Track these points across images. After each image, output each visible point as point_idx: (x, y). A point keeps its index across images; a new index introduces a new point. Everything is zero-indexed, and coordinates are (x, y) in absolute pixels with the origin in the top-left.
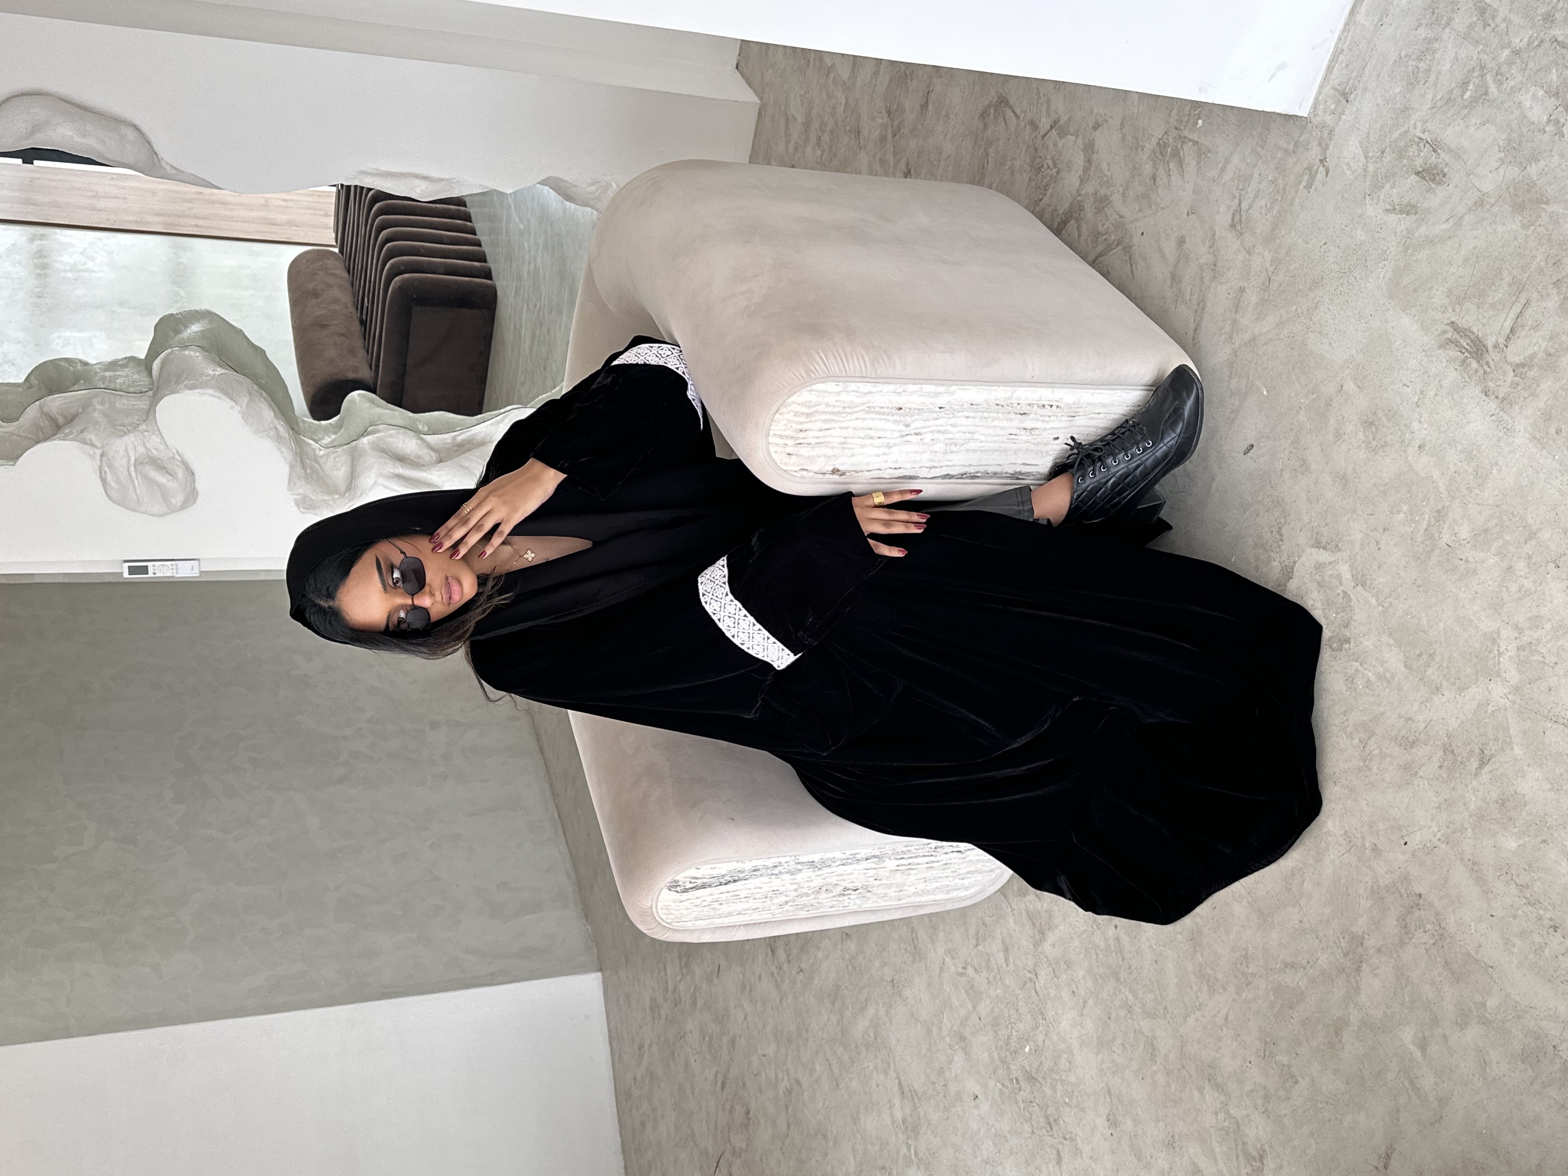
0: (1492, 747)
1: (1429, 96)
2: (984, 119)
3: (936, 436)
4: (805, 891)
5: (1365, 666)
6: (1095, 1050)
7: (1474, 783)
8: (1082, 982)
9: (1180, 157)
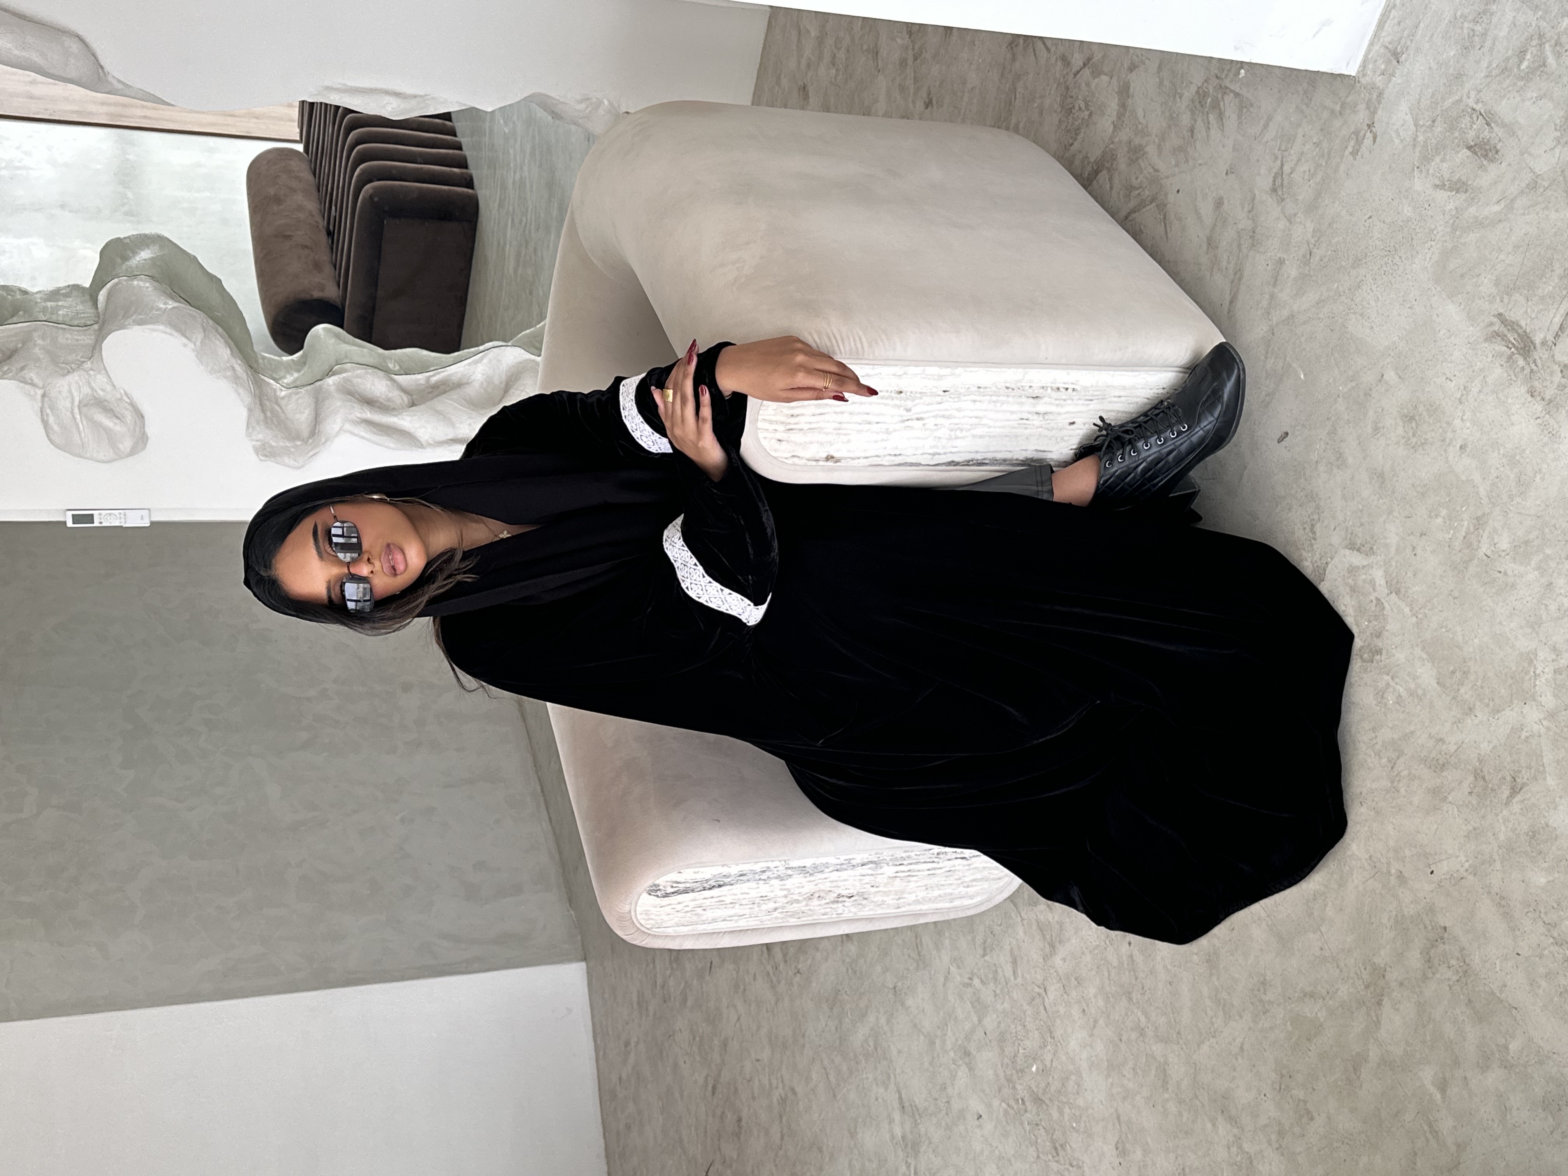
0: (1525, 776)
1: (1484, 64)
2: (1012, 48)
3: (940, 421)
4: (796, 897)
5: (1397, 680)
6: (1105, 1073)
7: (1505, 812)
8: (1093, 1000)
9: (1220, 109)
